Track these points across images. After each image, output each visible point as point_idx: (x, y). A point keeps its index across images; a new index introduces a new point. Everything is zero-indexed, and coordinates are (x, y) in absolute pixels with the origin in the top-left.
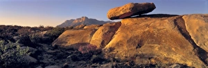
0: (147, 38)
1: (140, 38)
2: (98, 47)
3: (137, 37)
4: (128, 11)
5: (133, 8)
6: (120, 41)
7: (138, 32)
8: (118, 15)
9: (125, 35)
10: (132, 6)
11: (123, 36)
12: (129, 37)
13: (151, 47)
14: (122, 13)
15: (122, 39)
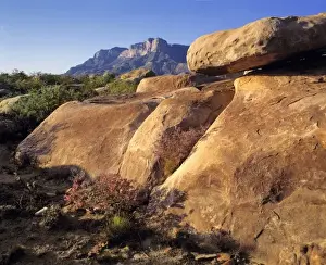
0: (308, 165)
1: (281, 165)
2: (142, 180)
3: (272, 157)
4: (252, 51)
5: (271, 40)
6: (213, 169)
7: (280, 139)
8: (219, 63)
9: (232, 146)
10: (271, 31)
11: (224, 152)
12: (245, 156)
13: (316, 202)
14: (232, 56)
15: (218, 161)
